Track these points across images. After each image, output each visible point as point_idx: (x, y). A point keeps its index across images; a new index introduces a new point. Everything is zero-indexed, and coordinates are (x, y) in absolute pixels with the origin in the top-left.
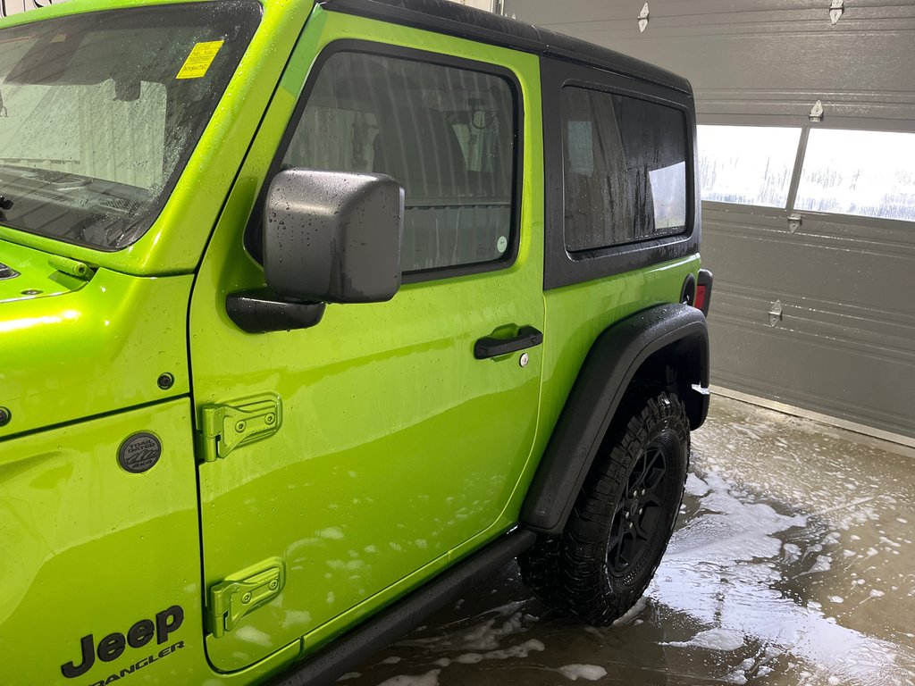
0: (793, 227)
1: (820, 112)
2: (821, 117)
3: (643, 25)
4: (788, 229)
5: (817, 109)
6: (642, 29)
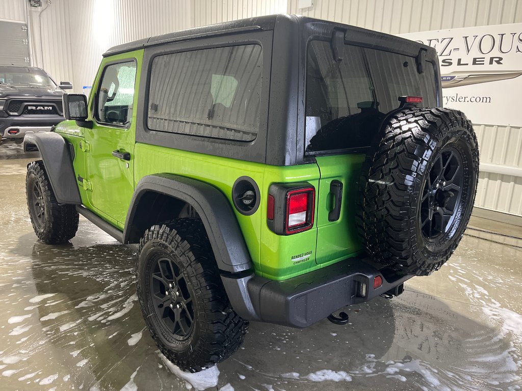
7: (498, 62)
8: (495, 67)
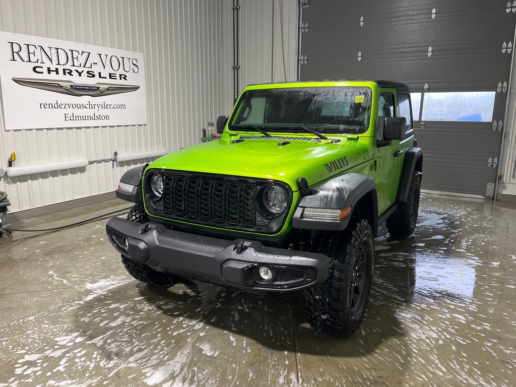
0: (422, 127)
1: (427, 87)
2: (428, 89)
3: (359, 59)
4: (420, 128)
5: (426, 86)
6: (359, 60)
7: (125, 78)
8: (123, 82)
